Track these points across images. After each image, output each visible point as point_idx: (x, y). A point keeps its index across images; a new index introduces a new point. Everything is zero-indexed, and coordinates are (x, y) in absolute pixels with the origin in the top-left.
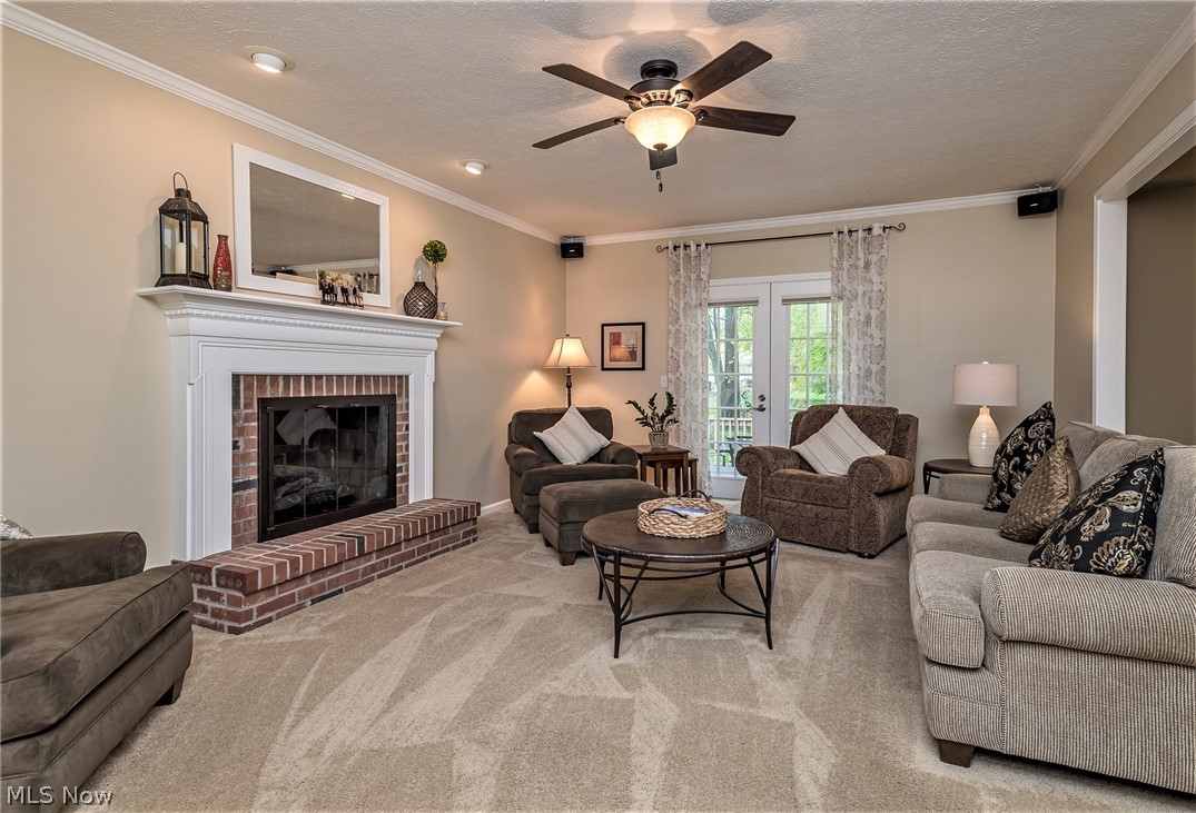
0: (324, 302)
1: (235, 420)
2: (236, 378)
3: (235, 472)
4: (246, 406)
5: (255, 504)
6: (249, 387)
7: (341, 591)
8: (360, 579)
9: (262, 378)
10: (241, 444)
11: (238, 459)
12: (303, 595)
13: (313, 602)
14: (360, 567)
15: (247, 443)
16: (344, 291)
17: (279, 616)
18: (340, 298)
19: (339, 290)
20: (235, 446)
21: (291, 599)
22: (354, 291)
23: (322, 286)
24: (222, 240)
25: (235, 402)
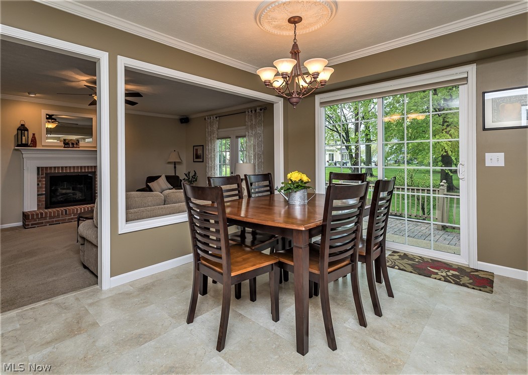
0: (65, 147)
1: (38, 178)
2: (38, 168)
3: (38, 191)
4: (41, 175)
5: (44, 199)
6: (42, 170)
7: (60, 223)
8: (67, 221)
9: (46, 168)
10: (40, 184)
11: (39, 188)
12: (46, 222)
13: (50, 225)
14: (67, 218)
15: (42, 184)
16: (73, 144)
17: (38, 227)
18: (71, 146)
19: (71, 144)
20: (38, 185)
21: (42, 223)
22: (77, 144)
23: (64, 143)
24: (34, 134)
25: (38, 174)
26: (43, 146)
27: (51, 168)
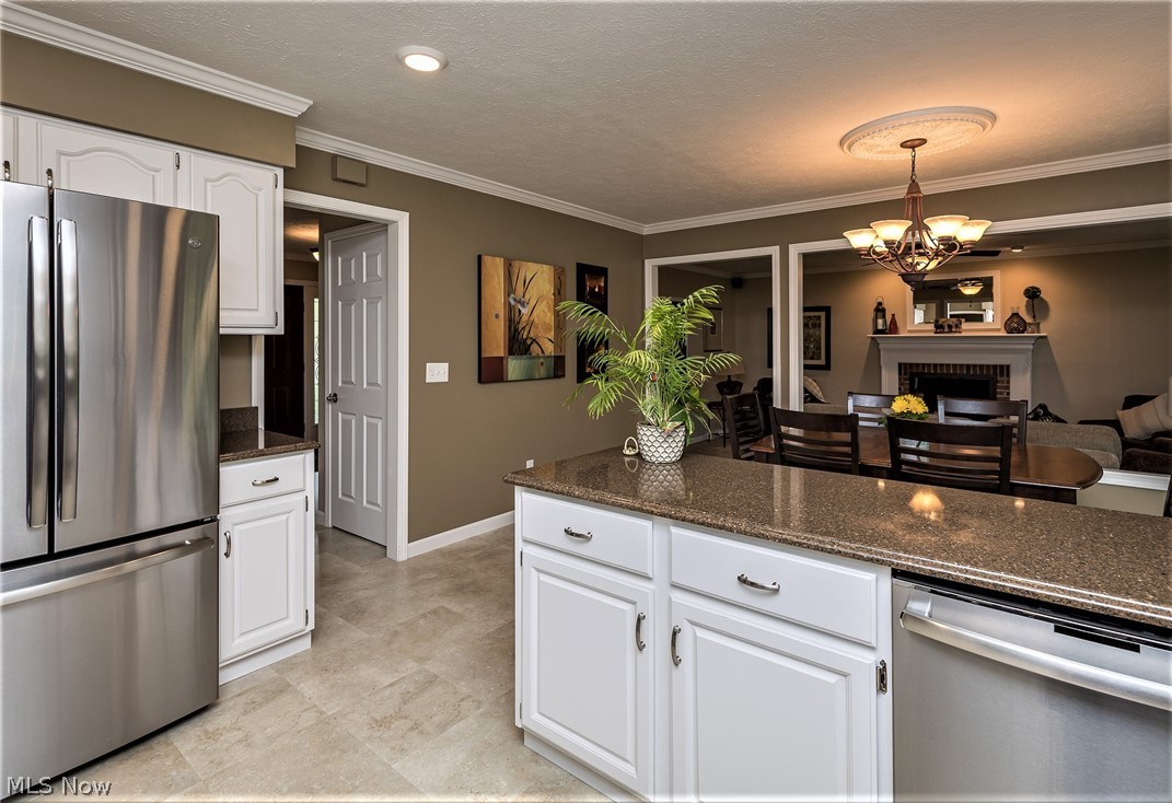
0: (936, 333)
1: (899, 381)
2: (900, 365)
4: (904, 375)
6: (905, 368)
9: (911, 365)
10: (903, 389)
15: (905, 389)
18: (946, 330)
19: (946, 327)
22: (957, 326)
23: (936, 326)
24: (893, 315)
25: (900, 374)
26: (909, 331)
27: (917, 365)
